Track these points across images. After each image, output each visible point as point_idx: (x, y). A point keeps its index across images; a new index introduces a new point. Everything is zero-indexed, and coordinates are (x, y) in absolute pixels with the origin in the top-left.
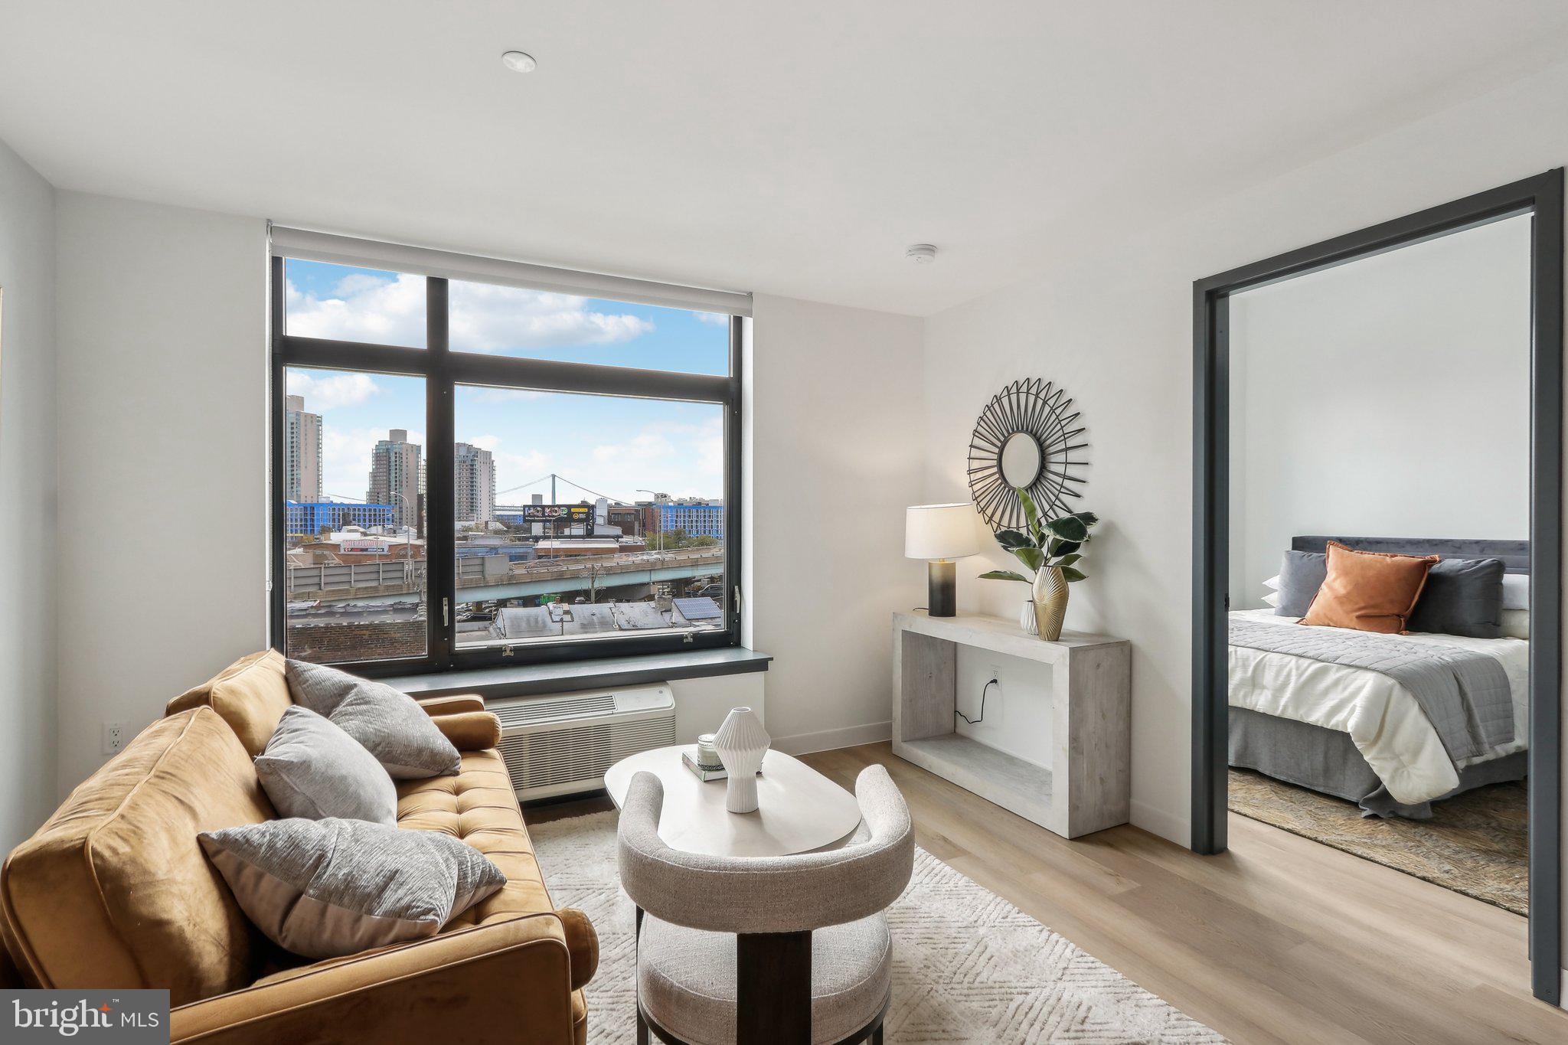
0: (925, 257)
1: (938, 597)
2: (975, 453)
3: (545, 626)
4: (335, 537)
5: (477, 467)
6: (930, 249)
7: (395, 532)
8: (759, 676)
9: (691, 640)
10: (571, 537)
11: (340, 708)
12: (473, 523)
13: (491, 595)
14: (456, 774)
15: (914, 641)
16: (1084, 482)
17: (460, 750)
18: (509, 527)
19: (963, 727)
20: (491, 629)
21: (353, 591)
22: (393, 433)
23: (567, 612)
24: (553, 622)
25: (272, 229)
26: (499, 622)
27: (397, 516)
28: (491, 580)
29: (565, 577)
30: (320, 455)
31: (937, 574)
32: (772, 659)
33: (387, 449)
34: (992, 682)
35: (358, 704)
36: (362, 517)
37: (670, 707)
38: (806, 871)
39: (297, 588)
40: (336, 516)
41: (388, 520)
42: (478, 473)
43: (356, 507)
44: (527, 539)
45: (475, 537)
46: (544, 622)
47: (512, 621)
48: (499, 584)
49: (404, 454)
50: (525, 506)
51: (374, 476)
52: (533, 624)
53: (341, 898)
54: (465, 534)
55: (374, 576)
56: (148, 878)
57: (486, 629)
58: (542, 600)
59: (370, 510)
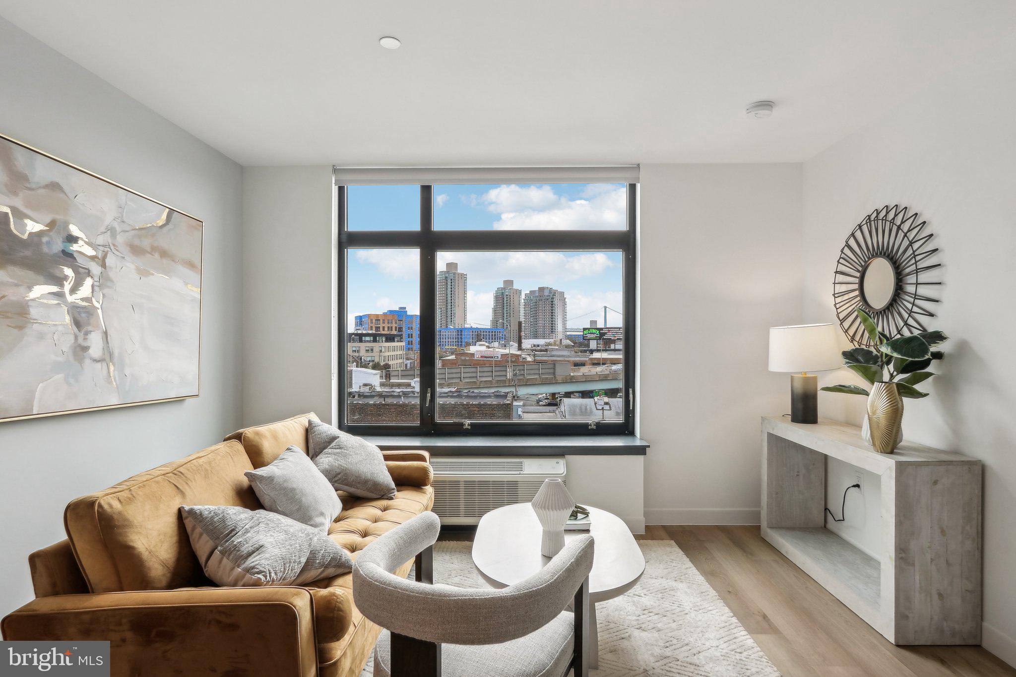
0: (763, 112)
1: (800, 406)
2: (840, 278)
3: (591, 412)
4: (473, 349)
5: (555, 302)
6: (767, 105)
7: (505, 346)
8: (640, 459)
9: (595, 427)
10: (615, 350)
11: (326, 450)
12: (552, 341)
13: (562, 389)
14: (391, 499)
15: (777, 443)
16: (937, 301)
17: (396, 485)
18: (575, 343)
19: (831, 524)
20: (557, 412)
21: (478, 383)
22: (506, 282)
23: (606, 403)
24: (597, 409)
25: (335, 170)
26: (562, 408)
27: (507, 335)
28: (559, 379)
29: (609, 378)
30: (466, 298)
31: (798, 386)
32: (649, 446)
33: (502, 293)
34: (854, 486)
35: (335, 448)
36: (488, 337)
37: (561, 474)
38: (431, 598)
39: (449, 379)
40: (474, 336)
41: (502, 338)
42: (556, 307)
43: (485, 330)
44: (585, 351)
45: (553, 350)
46: (591, 409)
47: (570, 408)
48: (565, 382)
49: (512, 296)
50: (584, 329)
51: (495, 311)
52: (584, 410)
53: (229, 555)
54: (547, 347)
55: (490, 374)
56: (126, 523)
57: (554, 412)
58: (594, 394)
59: (492, 332)
